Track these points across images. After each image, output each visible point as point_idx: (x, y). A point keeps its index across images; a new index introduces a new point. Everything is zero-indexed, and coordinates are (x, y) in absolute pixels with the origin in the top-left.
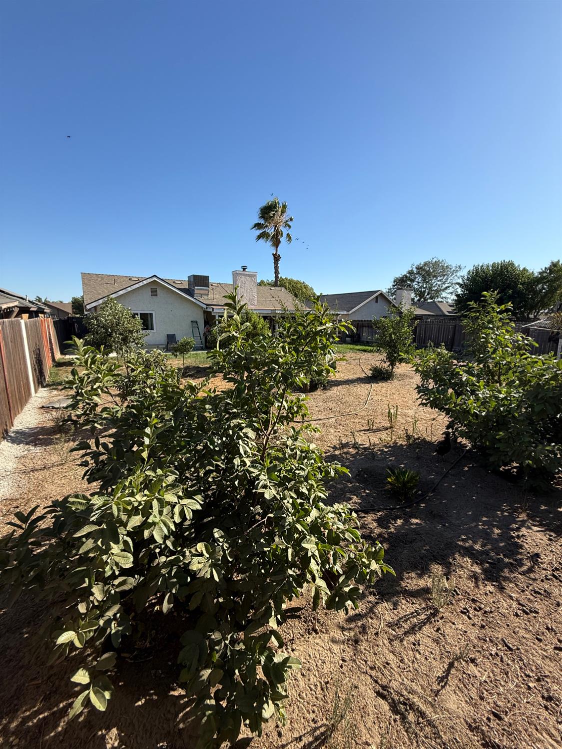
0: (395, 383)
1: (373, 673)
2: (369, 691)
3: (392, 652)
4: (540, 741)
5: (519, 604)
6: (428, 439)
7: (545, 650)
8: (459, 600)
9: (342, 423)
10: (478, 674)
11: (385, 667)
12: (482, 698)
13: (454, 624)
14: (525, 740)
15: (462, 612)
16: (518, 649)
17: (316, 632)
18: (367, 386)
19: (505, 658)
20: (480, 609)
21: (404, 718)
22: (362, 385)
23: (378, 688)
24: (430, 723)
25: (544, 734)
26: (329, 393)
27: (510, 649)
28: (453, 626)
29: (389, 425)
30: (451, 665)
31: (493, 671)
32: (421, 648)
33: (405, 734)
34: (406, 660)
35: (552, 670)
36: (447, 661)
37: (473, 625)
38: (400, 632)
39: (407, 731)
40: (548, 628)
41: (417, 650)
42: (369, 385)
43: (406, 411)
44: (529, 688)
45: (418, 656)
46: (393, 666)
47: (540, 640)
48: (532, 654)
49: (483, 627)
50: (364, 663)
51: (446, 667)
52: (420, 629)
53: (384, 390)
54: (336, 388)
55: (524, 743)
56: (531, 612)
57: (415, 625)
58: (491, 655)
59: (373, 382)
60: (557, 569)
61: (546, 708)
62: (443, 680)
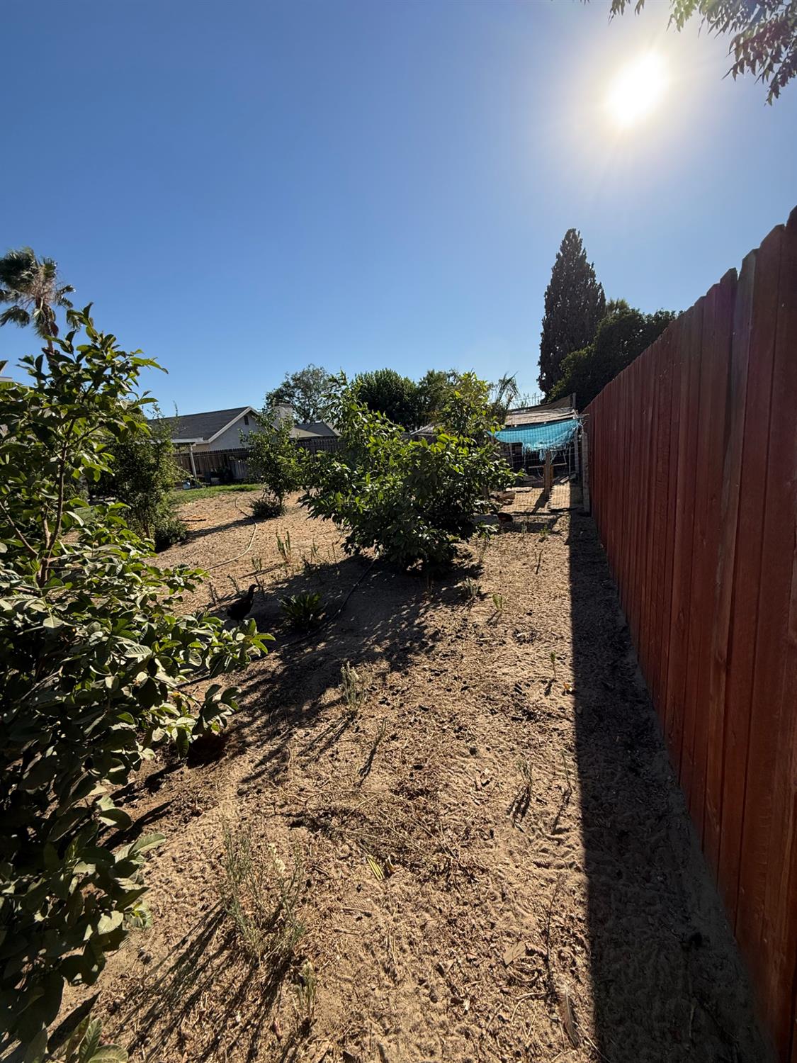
0: (287, 517)
1: (285, 810)
2: (281, 830)
3: (307, 777)
4: (454, 764)
5: (432, 671)
6: (332, 562)
7: (454, 696)
8: (377, 694)
9: (216, 575)
10: (398, 745)
11: (299, 795)
12: (404, 763)
13: (373, 717)
14: (443, 771)
15: (381, 703)
16: (433, 706)
17: (197, 814)
18: (249, 527)
19: (423, 720)
20: (398, 691)
21: (325, 828)
22: (242, 528)
23: (291, 819)
24: (355, 814)
25: (457, 757)
26: (189, 547)
27: (426, 710)
28: (373, 719)
29: (283, 561)
30: (373, 752)
31: (413, 736)
32: (340, 756)
33: (329, 841)
34: (324, 774)
35: (460, 707)
36: (369, 752)
37: (393, 709)
38: (313, 754)
39: (330, 839)
40: (455, 678)
41: (336, 759)
42: (253, 526)
43: (304, 542)
44: (444, 730)
45: (337, 764)
46: (309, 788)
47: (450, 690)
48: (445, 705)
49: (402, 705)
50: (272, 806)
51: (368, 756)
52: (337, 739)
53: (272, 528)
54: (202, 538)
55: (442, 774)
56: (442, 672)
57: (332, 738)
58: (410, 723)
59: (258, 522)
60: (459, 631)
61: (458, 737)
62: (365, 771)
